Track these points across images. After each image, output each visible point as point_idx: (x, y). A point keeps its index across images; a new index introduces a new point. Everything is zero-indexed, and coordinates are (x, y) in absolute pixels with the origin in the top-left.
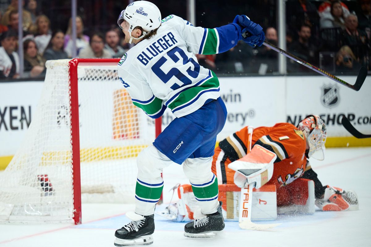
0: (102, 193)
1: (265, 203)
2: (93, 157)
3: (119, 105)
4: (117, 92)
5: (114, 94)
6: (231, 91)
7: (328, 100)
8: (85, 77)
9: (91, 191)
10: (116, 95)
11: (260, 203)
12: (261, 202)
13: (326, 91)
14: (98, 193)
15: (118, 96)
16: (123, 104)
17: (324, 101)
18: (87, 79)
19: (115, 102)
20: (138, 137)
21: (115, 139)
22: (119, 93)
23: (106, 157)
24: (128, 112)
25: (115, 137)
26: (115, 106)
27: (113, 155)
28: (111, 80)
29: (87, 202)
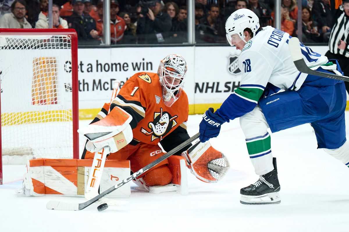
0: (22, 155)
1: (117, 179)
2: (13, 122)
3: (38, 72)
4: (37, 60)
5: (34, 62)
6: (143, 59)
7: (234, 69)
8: (6, 45)
9: (11, 154)
10: (35, 63)
11: (111, 179)
12: (113, 178)
13: (232, 60)
14: (18, 155)
15: (37, 64)
16: (41, 71)
17: (230, 69)
18: (8, 48)
19: (34, 70)
20: (56, 103)
21: (34, 105)
22: (38, 62)
23: (25, 121)
24: (47, 79)
25: (34, 103)
26: (34, 74)
27: (32, 120)
28: (31, 49)
29: (8, 164)
